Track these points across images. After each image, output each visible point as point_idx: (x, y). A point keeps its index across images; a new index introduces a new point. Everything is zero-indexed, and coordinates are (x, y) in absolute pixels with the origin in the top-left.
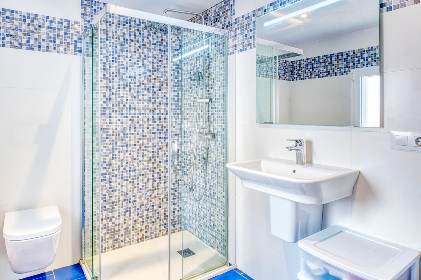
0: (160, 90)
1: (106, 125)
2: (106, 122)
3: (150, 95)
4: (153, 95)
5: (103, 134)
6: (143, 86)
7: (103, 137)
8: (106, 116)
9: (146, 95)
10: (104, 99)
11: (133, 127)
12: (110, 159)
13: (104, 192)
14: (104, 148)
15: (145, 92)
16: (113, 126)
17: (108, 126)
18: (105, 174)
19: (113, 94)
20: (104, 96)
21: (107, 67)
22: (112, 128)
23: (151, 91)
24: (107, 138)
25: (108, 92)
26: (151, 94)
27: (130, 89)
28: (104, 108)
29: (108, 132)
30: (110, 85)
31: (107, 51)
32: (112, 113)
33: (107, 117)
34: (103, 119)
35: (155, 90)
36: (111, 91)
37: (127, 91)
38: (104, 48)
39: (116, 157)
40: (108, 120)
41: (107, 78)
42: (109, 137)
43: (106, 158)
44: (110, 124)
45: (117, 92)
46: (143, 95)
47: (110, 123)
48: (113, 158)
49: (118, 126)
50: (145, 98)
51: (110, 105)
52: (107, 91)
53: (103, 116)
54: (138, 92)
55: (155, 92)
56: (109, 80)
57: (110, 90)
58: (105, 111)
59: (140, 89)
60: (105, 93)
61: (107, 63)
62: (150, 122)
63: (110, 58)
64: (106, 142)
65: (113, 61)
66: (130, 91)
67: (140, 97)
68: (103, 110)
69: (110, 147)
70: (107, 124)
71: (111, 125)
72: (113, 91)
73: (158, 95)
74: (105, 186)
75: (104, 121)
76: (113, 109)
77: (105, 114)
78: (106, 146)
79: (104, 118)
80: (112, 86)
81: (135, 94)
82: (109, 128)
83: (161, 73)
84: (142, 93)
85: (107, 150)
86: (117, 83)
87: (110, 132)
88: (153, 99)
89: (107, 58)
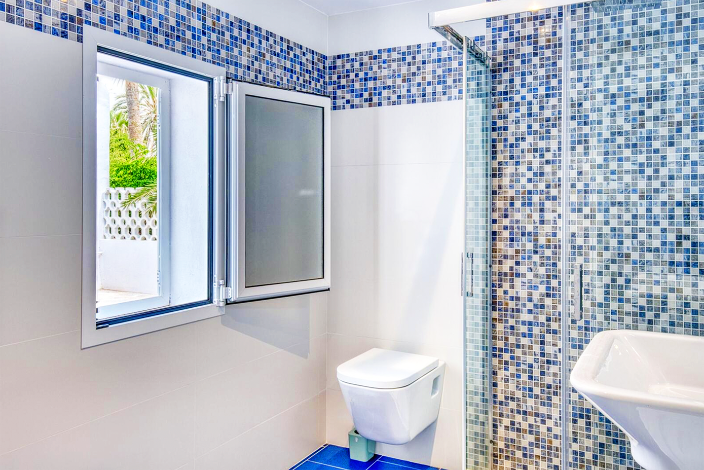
0: (671, 144)
1: (533, 225)
2: (533, 219)
3: (642, 158)
4: (649, 158)
5: (527, 243)
6: (620, 140)
7: (527, 249)
8: (532, 208)
9: (628, 159)
10: (530, 175)
11: (593, 233)
12: (542, 295)
13: (530, 359)
14: (528, 271)
15: (627, 153)
16: (548, 228)
17: (537, 227)
18: (530, 323)
19: (548, 162)
20: (530, 169)
21: (535, 109)
22: (545, 231)
23: (644, 149)
24: (536, 252)
25: (538, 160)
26: (644, 155)
27: (587, 148)
28: (530, 192)
29: (536, 240)
30: (542, 144)
31: (535, 78)
32: (545, 201)
33: (536, 211)
34: (527, 213)
35: (656, 144)
36: (544, 158)
37: (579, 154)
38: (529, 73)
39: (555, 292)
40: (536, 216)
41: (536, 132)
42: (539, 249)
43: (533, 291)
44: (540, 224)
45: (557, 159)
46: (620, 160)
47: (542, 222)
48: (548, 295)
49: (558, 228)
50: (627, 166)
51: (542, 186)
52: (534, 157)
53: (527, 207)
54: (607, 153)
55: (656, 151)
56: (539, 135)
57: (541, 155)
58: (530, 199)
59: (614, 147)
60: (530, 163)
61: (534, 101)
62: (642, 223)
63: (542, 91)
64: (533, 261)
65: (548, 96)
66: (586, 154)
67: (613, 165)
68: (527, 195)
69: (542, 271)
70: (535, 223)
71: (543, 227)
72: (548, 156)
73: (664, 158)
74: (530, 347)
75: (528, 218)
76: (548, 193)
77: (530, 204)
78: (533, 267)
79: (529, 211)
80: (545, 147)
81: (600, 160)
82: (539, 231)
83: (674, 102)
84: (617, 156)
85: (536, 276)
86: (555, 139)
87: (542, 240)
88: (651, 166)
89: (536, 90)
